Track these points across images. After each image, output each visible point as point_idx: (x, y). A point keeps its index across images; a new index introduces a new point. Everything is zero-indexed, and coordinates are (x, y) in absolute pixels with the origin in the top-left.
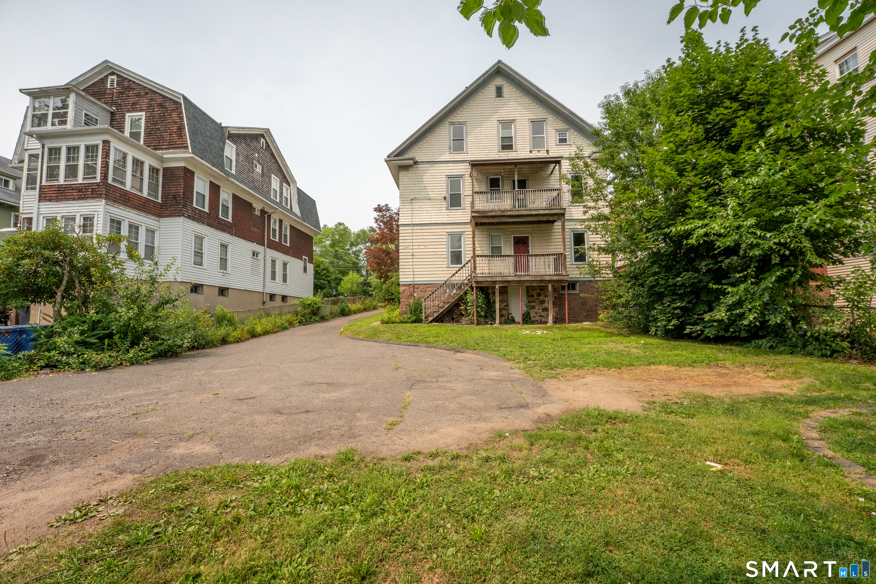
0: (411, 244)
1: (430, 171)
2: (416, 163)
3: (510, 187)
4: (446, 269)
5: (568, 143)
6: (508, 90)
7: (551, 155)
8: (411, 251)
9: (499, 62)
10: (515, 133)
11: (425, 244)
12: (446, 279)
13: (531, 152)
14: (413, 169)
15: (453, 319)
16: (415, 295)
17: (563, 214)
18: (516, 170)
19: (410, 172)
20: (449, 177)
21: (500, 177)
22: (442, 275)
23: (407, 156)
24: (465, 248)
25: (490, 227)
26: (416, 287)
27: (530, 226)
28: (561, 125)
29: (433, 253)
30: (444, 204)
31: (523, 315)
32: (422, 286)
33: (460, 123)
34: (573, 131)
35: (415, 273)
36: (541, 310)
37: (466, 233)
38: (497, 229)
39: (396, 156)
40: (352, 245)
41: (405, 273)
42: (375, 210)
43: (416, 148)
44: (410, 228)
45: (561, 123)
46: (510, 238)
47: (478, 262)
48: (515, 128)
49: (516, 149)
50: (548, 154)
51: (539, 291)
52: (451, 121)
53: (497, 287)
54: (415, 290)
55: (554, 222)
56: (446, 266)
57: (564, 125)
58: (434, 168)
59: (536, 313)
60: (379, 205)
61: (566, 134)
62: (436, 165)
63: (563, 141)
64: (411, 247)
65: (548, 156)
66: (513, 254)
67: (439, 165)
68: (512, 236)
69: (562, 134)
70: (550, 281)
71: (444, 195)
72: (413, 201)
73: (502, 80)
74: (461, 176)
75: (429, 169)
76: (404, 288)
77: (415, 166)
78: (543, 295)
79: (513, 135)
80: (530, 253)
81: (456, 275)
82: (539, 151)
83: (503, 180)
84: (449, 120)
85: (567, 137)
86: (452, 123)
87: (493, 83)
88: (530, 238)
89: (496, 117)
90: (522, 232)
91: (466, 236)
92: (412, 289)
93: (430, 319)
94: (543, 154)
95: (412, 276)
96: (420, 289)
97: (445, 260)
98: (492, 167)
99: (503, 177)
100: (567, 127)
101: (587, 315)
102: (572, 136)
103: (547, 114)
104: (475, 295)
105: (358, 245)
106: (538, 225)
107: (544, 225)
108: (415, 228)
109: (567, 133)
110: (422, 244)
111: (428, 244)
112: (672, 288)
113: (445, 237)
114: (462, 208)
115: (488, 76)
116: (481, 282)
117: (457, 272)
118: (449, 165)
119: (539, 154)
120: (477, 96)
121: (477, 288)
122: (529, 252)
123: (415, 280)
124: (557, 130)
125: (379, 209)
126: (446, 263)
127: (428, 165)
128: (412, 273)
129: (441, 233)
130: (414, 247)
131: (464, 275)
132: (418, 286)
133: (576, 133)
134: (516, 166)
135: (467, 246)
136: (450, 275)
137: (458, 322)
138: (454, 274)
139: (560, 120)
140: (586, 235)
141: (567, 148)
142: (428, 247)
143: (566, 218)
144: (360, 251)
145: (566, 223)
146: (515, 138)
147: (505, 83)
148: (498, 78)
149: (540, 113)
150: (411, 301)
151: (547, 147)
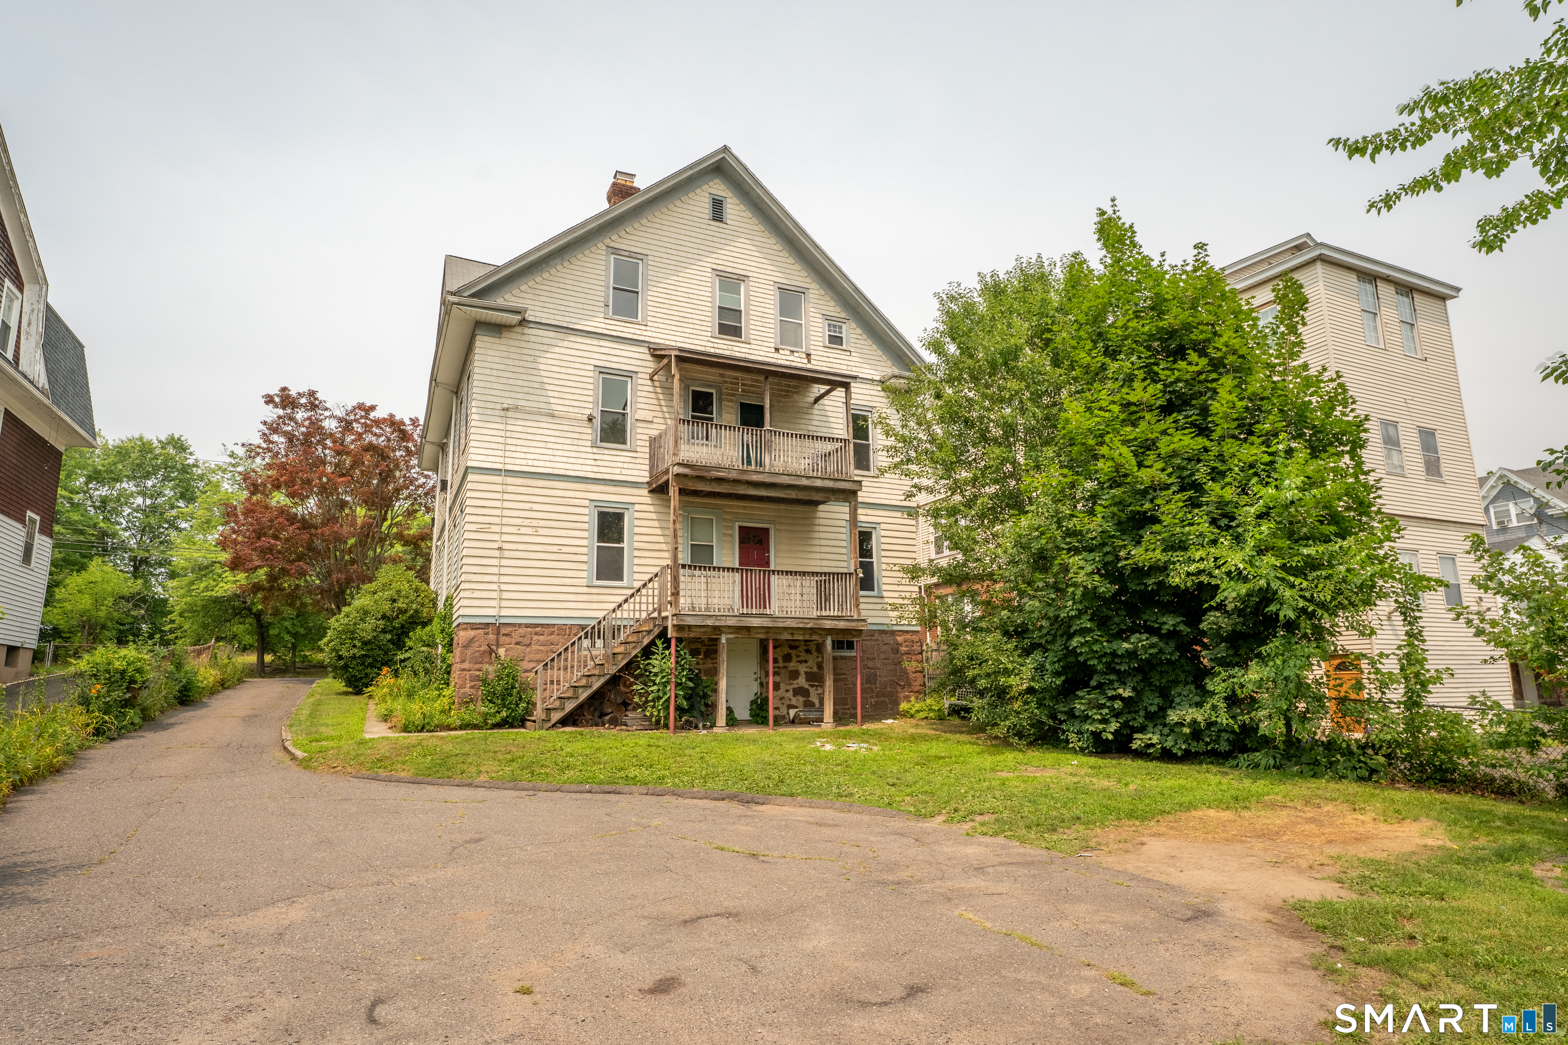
0: (497, 520)
1: (557, 350)
2: (523, 322)
3: (734, 417)
4: (586, 590)
5: (844, 347)
6: (734, 208)
7: (815, 365)
8: (496, 537)
9: (725, 149)
10: (747, 304)
11: (535, 523)
12: (601, 615)
13: (777, 350)
14: (513, 335)
15: (602, 715)
16: (502, 651)
17: (854, 493)
18: (768, 387)
19: (504, 341)
20: (602, 371)
21: (713, 391)
22: (573, 605)
23: (500, 301)
24: (631, 541)
25: (691, 499)
26: (504, 631)
27: (772, 506)
28: (835, 310)
29: (555, 549)
30: (589, 433)
31: (753, 703)
32: (522, 631)
33: (632, 254)
34: (854, 325)
35: (505, 595)
36: (791, 693)
37: (637, 507)
38: (705, 506)
39: (473, 296)
40: (96, 477)
41: (477, 594)
42: (269, 400)
43: (524, 288)
44: (498, 479)
45: (832, 303)
46: (732, 528)
47: (682, 579)
48: (747, 295)
49: (747, 337)
50: (809, 361)
51: (787, 650)
52: (612, 244)
53: (723, 641)
54: (503, 639)
55: (817, 503)
56: (584, 582)
57: (839, 309)
58: (566, 344)
59: (781, 699)
60: (284, 389)
61: (840, 327)
62: (572, 338)
63: (836, 340)
64: (496, 529)
65: (809, 366)
66: (737, 566)
67: (579, 339)
68: (737, 524)
69: (835, 326)
70: (830, 631)
71: (588, 412)
72: (509, 414)
73: (723, 187)
74: (630, 375)
75: (554, 342)
76: (472, 633)
77: (519, 329)
78: (795, 659)
79: (742, 308)
80: (772, 567)
81: (625, 606)
82: (792, 352)
83: (720, 400)
84: (607, 241)
85: (844, 335)
86: (615, 251)
87: (705, 187)
88: (772, 533)
89: (709, 262)
90: (757, 518)
91: (637, 515)
92: (492, 637)
93: (556, 716)
94: (797, 361)
95: (494, 603)
96: (516, 637)
97: (585, 567)
98: (698, 367)
99: (720, 393)
100: (843, 315)
101: (877, 702)
102: (851, 332)
103: (808, 280)
104: (673, 660)
105: (117, 480)
106: (789, 507)
107: (799, 508)
108: (510, 480)
109: (844, 326)
110: (527, 522)
111: (542, 523)
112: (1109, 659)
113: (586, 511)
114: (628, 446)
115: (699, 172)
116: (689, 626)
117: (626, 601)
118: (602, 343)
119: (791, 358)
120: (671, 206)
121: (679, 640)
122: (768, 564)
123: (504, 612)
124: (826, 317)
125: (286, 400)
126: (585, 574)
127: (551, 334)
128: (494, 595)
129: (577, 502)
130: (506, 529)
131: (644, 607)
132: (510, 629)
133: (859, 331)
134: (766, 378)
135: (636, 538)
136: (612, 606)
137: (615, 722)
138: (620, 606)
139: (832, 298)
140: (874, 536)
141: (843, 356)
142: (541, 531)
143: (860, 500)
144: (123, 499)
145: (860, 511)
146: (747, 314)
147: (730, 195)
148: (717, 181)
149: (798, 277)
150: (491, 669)
151: (807, 348)
